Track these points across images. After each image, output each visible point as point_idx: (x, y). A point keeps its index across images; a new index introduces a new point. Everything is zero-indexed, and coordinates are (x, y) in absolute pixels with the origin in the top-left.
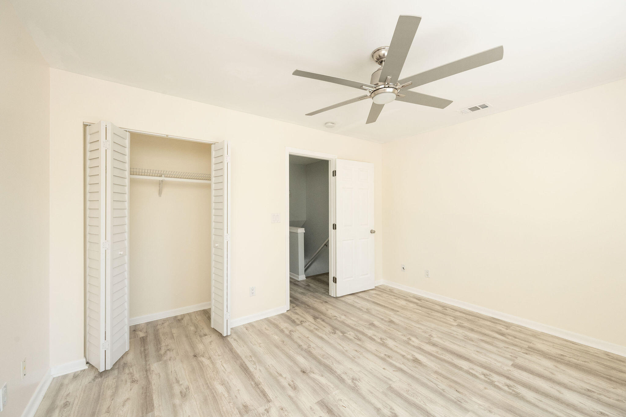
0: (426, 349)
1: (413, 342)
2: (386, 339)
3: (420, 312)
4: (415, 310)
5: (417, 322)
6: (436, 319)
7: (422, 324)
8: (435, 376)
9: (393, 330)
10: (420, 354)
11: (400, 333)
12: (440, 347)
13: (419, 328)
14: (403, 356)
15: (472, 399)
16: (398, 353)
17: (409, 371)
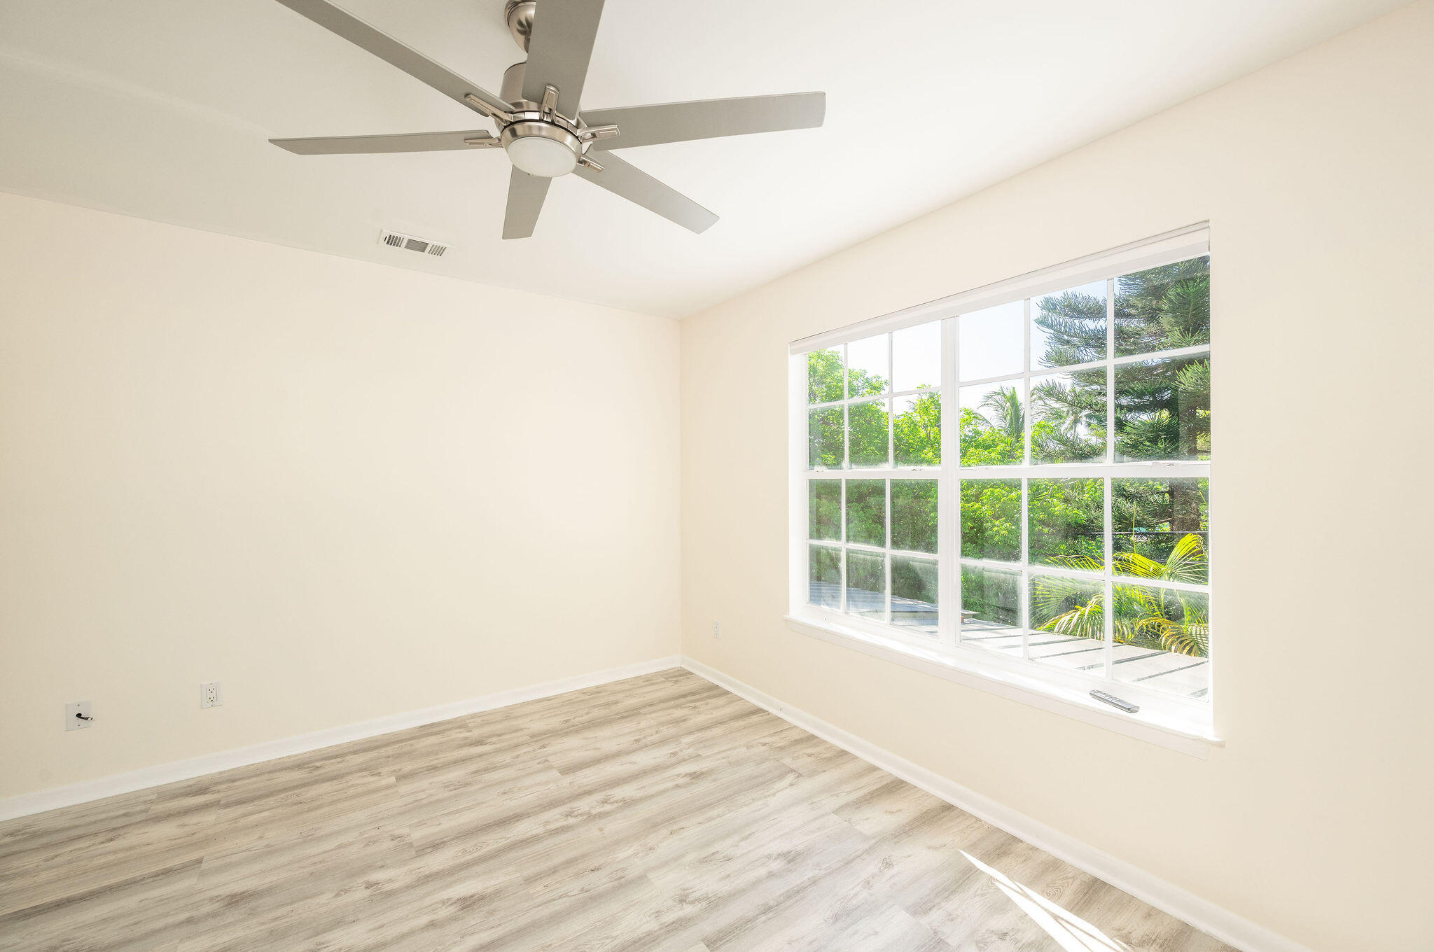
0: (441, 868)
1: (390, 881)
2: (320, 944)
3: (266, 814)
4: (243, 822)
5: (308, 839)
6: (339, 801)
7: (326, 836)
8: (538, 888)
9: (290, 908)
10: (449, 886)
11: (323, 899)
12: (452, 840)
13: (339, 847)
14: (432, 925)
15: (620, 859)
16: (412, 933)
17: (500, 932)
